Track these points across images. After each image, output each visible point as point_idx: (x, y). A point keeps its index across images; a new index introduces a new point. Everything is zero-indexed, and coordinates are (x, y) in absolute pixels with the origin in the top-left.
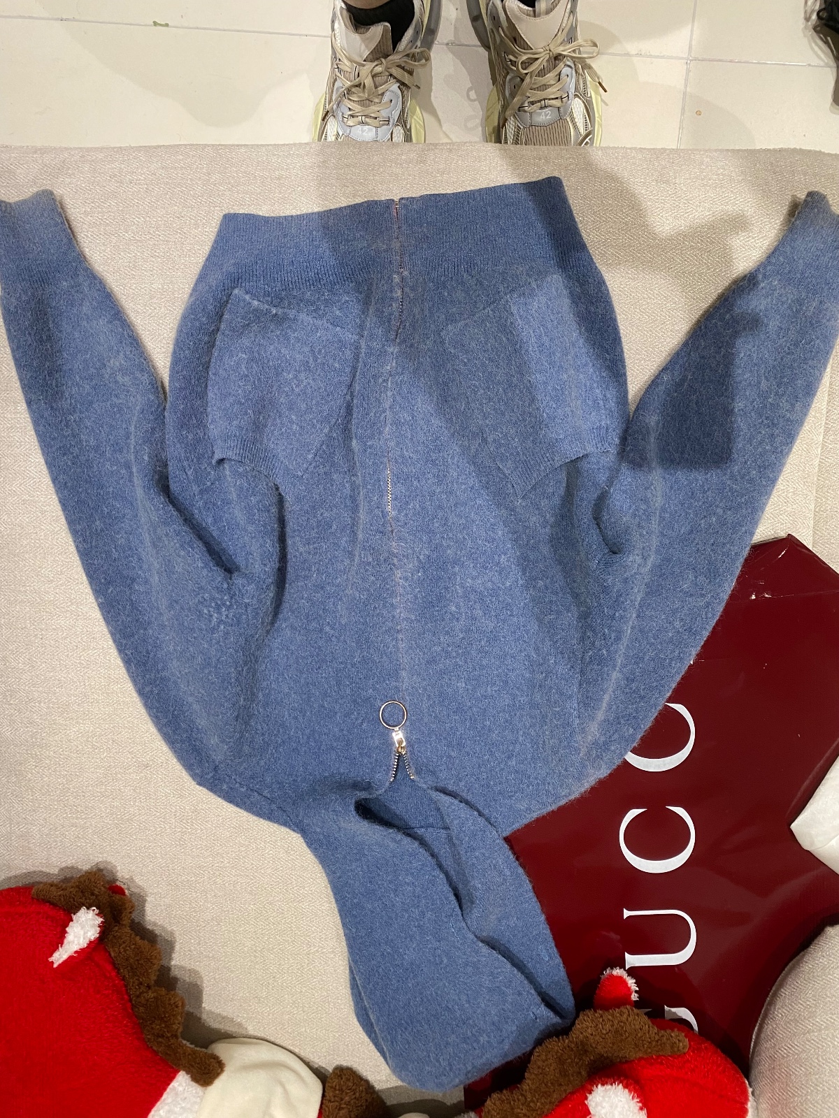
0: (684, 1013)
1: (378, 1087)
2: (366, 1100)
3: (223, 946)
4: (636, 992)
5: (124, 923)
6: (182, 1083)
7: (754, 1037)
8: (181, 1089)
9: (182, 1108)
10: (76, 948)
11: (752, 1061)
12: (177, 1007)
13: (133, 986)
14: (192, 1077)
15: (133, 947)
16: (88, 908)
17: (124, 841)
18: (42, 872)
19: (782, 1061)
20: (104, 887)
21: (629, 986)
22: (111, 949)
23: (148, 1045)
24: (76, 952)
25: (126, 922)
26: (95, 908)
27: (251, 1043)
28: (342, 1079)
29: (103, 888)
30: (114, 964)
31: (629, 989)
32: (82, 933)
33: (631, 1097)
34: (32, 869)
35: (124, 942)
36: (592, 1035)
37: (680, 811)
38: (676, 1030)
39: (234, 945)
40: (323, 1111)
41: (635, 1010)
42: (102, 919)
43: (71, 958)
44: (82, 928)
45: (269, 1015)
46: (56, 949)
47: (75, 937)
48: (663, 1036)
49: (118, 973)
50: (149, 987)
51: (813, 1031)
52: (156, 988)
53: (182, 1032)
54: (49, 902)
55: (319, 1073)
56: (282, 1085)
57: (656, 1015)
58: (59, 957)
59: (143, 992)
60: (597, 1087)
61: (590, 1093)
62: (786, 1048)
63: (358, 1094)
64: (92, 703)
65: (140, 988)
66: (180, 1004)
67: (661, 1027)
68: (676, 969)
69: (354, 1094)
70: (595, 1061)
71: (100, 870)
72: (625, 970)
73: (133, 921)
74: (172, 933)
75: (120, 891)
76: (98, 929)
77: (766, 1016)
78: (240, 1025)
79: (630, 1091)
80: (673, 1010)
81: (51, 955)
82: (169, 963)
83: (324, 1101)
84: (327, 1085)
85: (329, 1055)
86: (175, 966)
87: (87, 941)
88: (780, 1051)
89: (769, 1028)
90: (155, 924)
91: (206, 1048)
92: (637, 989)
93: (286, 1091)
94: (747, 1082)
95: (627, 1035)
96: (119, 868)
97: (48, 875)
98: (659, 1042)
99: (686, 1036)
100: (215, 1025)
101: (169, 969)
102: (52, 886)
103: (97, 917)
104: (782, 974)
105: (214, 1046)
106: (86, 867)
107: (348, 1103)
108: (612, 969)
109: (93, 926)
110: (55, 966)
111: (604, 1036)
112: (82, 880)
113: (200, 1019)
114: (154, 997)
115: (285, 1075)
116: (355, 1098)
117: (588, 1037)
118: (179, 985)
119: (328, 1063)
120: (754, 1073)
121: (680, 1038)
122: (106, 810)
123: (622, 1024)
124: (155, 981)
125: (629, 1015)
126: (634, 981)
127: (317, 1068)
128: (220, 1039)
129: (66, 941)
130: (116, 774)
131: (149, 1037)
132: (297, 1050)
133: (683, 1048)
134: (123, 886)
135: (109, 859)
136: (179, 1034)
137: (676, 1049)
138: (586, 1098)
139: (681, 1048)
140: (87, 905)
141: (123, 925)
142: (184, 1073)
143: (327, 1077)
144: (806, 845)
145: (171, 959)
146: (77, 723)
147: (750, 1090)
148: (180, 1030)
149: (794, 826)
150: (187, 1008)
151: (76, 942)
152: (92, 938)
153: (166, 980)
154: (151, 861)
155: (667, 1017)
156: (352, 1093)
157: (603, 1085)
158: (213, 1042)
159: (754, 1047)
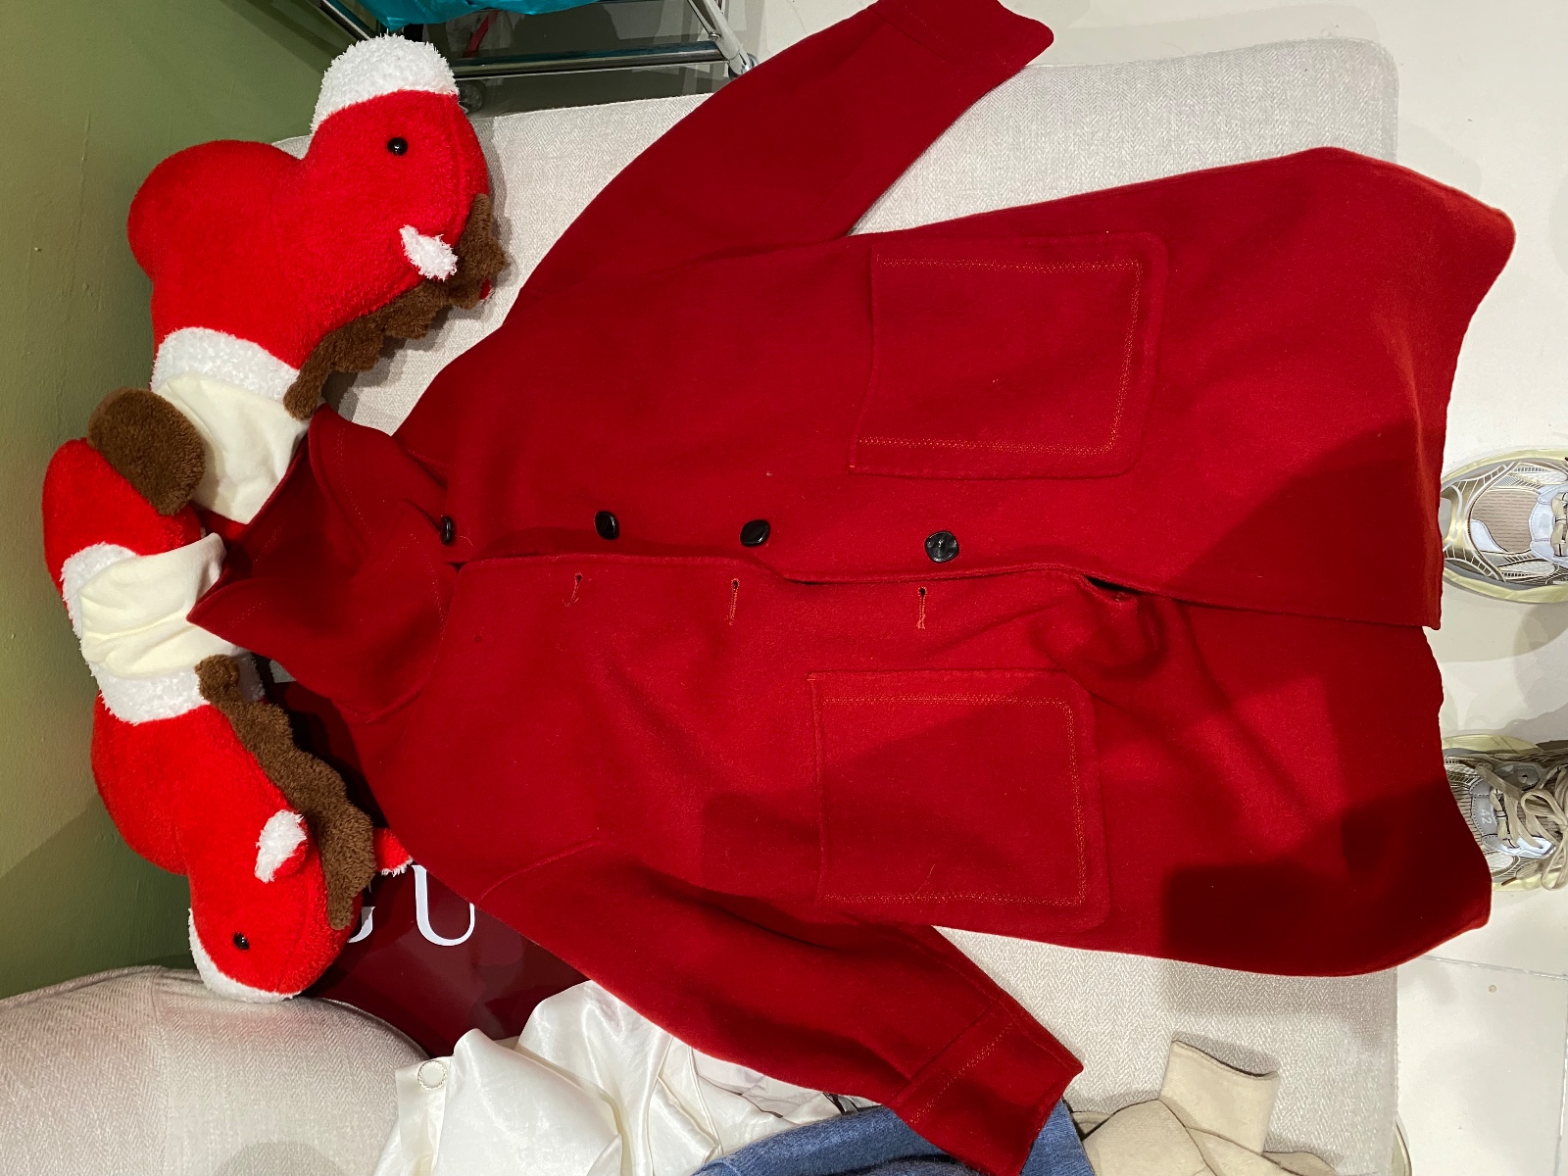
0: (367, 928)
8: (281, 375)
12: (363, 363)
14: (294, 386)
16: (456, 263)
20: (488, 277)
22: (421, 287)
23: (324, 336)
25: (449, 302)
26: (456, 271)
31: (394, 867)
41: (372, 873)
42: (443, 279)
46: (418, 228)
52: (382, 338)
58: (408, 234)
66: (366, 365)
68: (412, 921)
71: (507, 266)
73: (452, 310)
75: (484, 293)
76: (432, 276)
77: (366, 1018)
79: (296, 851)
80: (371, 916)
81: (412, 223)
82: (406, 349)
86: (405, 354)
87: (418, 265)
88: (330, 1030)
92: (394, 875)
94: (298, 993)
97: (502, 205)
99: (347, 927)
101: (403, 348)
102: (489, 214)
103: (446, 274)
106: (510, 248)
109: (436, 269)
110: (400, 231)
112: (497, 247)
118: (386, 360)
121: (344, 922)
124: (391, 337)
126: (400, 874)
129: (422, 238)
131: (333, 337)
133: (334, 924)
134: (489, 296)
137: (334, 916)
139: (335, 921)
140: (460, 262)
141: (445, 299)
142: (298, 377)
145: (411, 348)
147: (291, 996)
150: (362, 374)
151: (418, 250)
152: (421, 270)
153: (391, 347)
155: (364, 909)
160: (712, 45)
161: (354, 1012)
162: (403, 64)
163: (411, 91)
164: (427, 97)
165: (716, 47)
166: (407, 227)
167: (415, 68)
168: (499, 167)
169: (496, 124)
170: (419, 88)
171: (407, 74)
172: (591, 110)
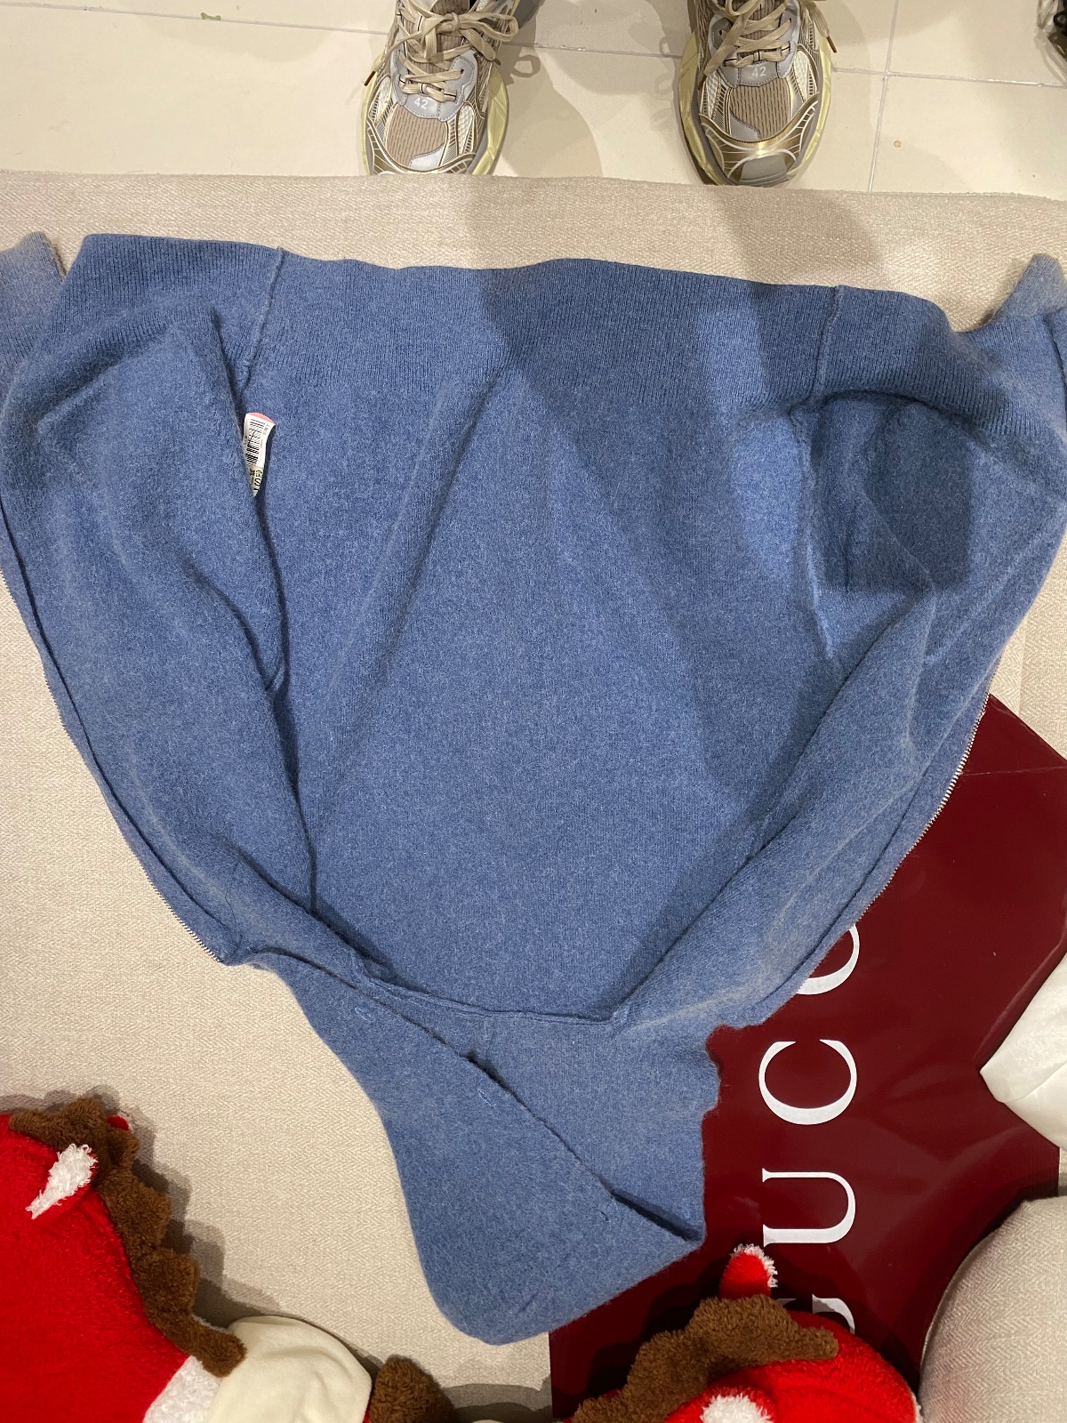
0: (837, 1305)
1: (443, 1384)
2: (427, 1401)
3: (250, 1199)
4: (774, 1276)
5: (125, 1165)
6: (191, 1371)
7: (927, 1339)
8: (189, 1378)
9: (190, 1403)
10: (61, 1195)
11: (923, 1370)
12: (188, 1274)
13: (133, 1245)
14: (204, 1364)
15: (135, 1195)
16: (78, 1146)
17: (129, 1061)
18: (23, 1096)
19: (960, 1373)
20: (101, 1118)
21: (766, 1268)
22: (107, 1199)
23: (149, 1322)
24: (60, 1201)
25: (127, 1163)
26: (86, 1146)
27: (281, 1324)
28: (397, 1372)
29: (99, 1121)
30: (109, 1217)
31: (765, 1272)
32: (69, 1176)
33: (759, 1413)
34: (12, 1092)
35: (124, 1190)
36: (714, 1330)
37: (838, 1046)
38: (822, 1328)
39: (265, 1198)
40: (370, 1413)
41: (771, 1301)
42: (95, 1161)
43: (53, 1208)
44: (69, 1171)
45: (307, 1289)
46: (36, 1195)
47: (61, 1181)
48: (805, 1335)
49: (115, 1228)
50: (154, 1247)
51: (1000, 1336)
52: (163, 1249)
53: (193, 1307)
54: (29, 1135)
55: (368, 1364)
56: (320, 1378)
57: (800, 1308)
58: (39, 1206)
59: (146, 1255)
60: (716, 1398)
61: (707, 1406)
62: (965, 1356)
63: (416, 1393)
64: (91, 884)
65: (142, 1248)
66: (192, 1271)
67: (804, 1324)
68: (829, 1248)
69: (412, 1393)
70: (716, 1364)
71: (97, 1097)
72: (762, 1247)
73: (137, 1162)
74: (186, 1180)
75: (122, 1124)
76: (90, 1173)
77: (942, 1313)
78: (270, 1299)
79: (758, 1405)
80: (824, 1300)
81: (29, 1203)
82: (183, 1218)
83: (373, 1401)
84: (377, 1380)
85: (382, 1342)
86: (190, 1221)
87: (75, 1188)
88: (957, 1360)
89: (946, 1327)
90: (165, 1167)
91: (226, 1327)
92: (776, 1273)
93: (324, 1387)
94: (914, 1397)
95: (759, 1332)
96: (121, 1095)
97: (32, 1100)
98: (800, 1343)
99: (835, 1336)
100: (237, 1297)
101: (182, 1225)
102: (34, 1115)
103: (88, 1157)
104: (965, 1260)
105: (235, 1324)
106: (80, 1092)
107: (403, 1405)
108: (745, 1246)
109: (82, 1169)
110: (34, 1217)
111: (728, 1332)
112: (73, 1108)
113: (219, 1289)
114: (159, 1261)
115: (324, 1366)
116: (413, 1398)
117: (708, 1333)
118: (194, 1246)
119: (381, 1352)
120: (924, 1385)
121: (828, 1339)
122: (106, 1020)
123: (753, 1318)
124: (162, 1240)
125: (762, 1307)
126: (772, 1262)
127: (366, 1358)
128: (244, 1316)
129: (48, 1187)
130: (120, 975)
131: (151, 1311)
132: (341, 1335)
133: (831, 1352)
134: (125, 1118)
135: (110, 1083)
136: (189, 1308)
137: (821, 1353)
138: (702, 1412)
139: (828, 1351)
140: (78, 1141)
141: (123, 1167)
142: (194, 1358)
143: (379, 1369)
144: (1000, 1094)
145: (184, 1212)
146: (72, 908)
147: (918, 1408)
148: (191, 1304)
149: (984, 1071)
150: (203, 1275)
151: (61, 1188)
152: (82, 1184)
153: (177, 1239)
154: (162, 1088)
155: (815, 1309)
156: (409, 1392)
157: (724, 1396)
158: (234, 1320)
159: (927, 1352)
161: (936, 1327)
166: (32, 1209)
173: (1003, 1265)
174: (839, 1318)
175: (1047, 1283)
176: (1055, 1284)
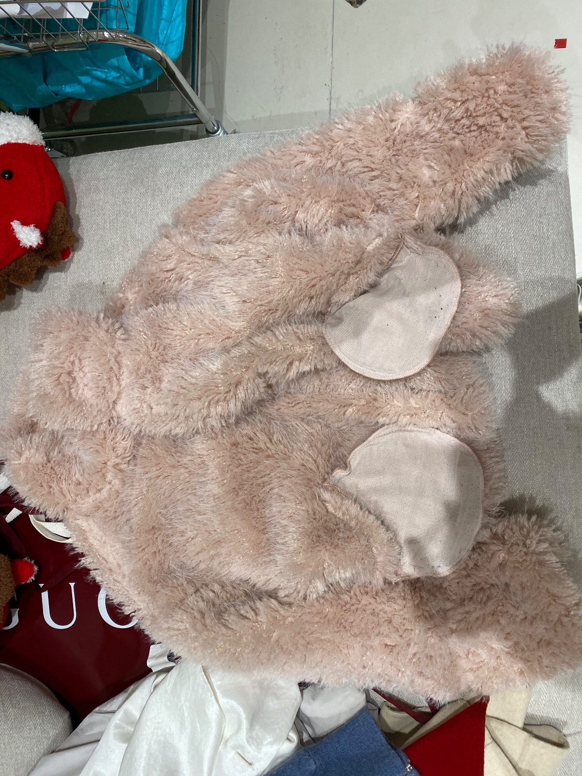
0: (15, 621)
4: (26, 583)
5: (45, 262)
7: (3, 664)
10: (19, 234)
15: (30, 269)
16: (42, 236)
18: (76, 203)
22: (26, 256)
26: (43, 240)
30: (17, 258)
32: (28, 236)
35: (31, 263)
49: (12, 262)
54: (53, 214)
57: (12, 604)
58: (16, 225)
71: (78, 240)
73: (46, 267)
74: (42, 290)
75: (66, 256)
80: (17, 615)
81: (18, 220)
103: (37, 243)
109: (31, 242)
110: (11, 223)
112: (70, 232)
124: (11, 283)
129: (23, 226)
134: (70, 257)
151: (22, 233)
153: (13, 289)
155: (12, 610)
160: (195, 115)
162: (10, 128)
163: (15, 143)
164: (24, 146)
165: (196, 116)
166: (15, 221)
167: (17, 130)
168: (73, 185)
169: (71, 161)
170: (20, 141)
171: (13, 133)
172: (124, 152)
173: (37, 706)
174: (9, 621)
175: (30, 729)
176: (30, 733)
